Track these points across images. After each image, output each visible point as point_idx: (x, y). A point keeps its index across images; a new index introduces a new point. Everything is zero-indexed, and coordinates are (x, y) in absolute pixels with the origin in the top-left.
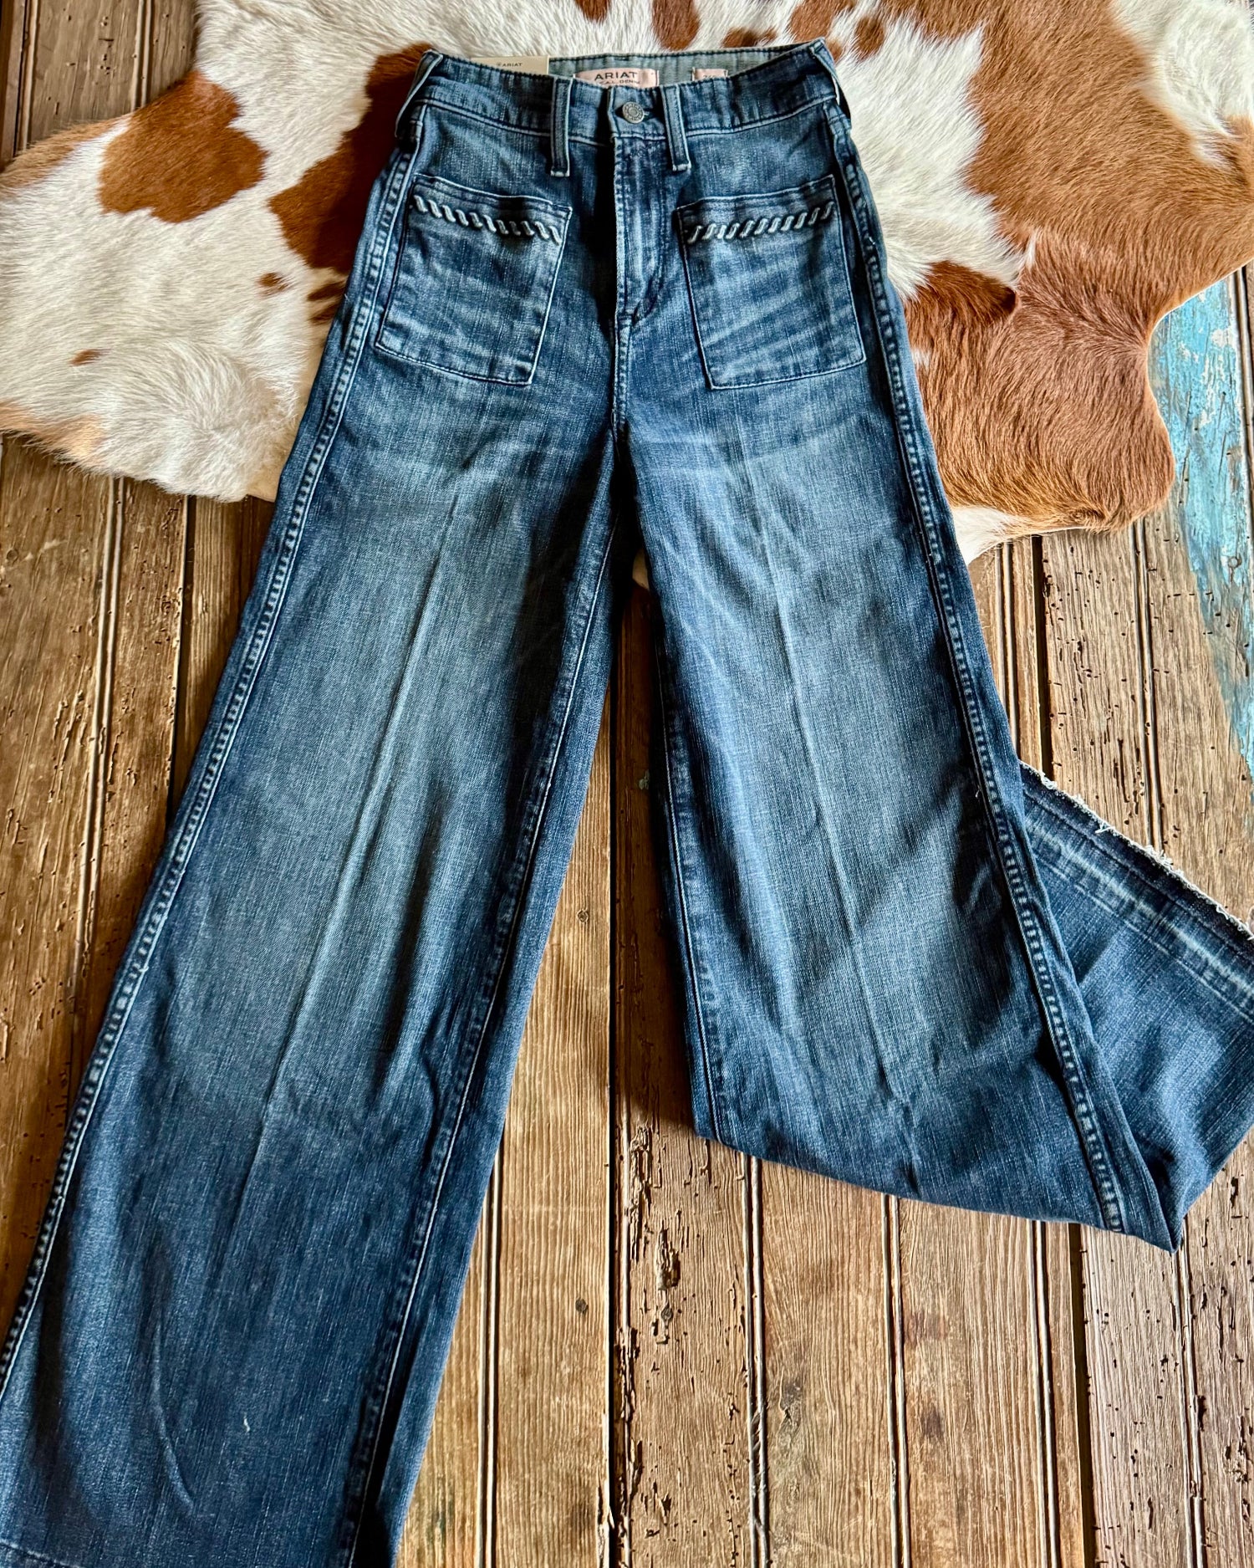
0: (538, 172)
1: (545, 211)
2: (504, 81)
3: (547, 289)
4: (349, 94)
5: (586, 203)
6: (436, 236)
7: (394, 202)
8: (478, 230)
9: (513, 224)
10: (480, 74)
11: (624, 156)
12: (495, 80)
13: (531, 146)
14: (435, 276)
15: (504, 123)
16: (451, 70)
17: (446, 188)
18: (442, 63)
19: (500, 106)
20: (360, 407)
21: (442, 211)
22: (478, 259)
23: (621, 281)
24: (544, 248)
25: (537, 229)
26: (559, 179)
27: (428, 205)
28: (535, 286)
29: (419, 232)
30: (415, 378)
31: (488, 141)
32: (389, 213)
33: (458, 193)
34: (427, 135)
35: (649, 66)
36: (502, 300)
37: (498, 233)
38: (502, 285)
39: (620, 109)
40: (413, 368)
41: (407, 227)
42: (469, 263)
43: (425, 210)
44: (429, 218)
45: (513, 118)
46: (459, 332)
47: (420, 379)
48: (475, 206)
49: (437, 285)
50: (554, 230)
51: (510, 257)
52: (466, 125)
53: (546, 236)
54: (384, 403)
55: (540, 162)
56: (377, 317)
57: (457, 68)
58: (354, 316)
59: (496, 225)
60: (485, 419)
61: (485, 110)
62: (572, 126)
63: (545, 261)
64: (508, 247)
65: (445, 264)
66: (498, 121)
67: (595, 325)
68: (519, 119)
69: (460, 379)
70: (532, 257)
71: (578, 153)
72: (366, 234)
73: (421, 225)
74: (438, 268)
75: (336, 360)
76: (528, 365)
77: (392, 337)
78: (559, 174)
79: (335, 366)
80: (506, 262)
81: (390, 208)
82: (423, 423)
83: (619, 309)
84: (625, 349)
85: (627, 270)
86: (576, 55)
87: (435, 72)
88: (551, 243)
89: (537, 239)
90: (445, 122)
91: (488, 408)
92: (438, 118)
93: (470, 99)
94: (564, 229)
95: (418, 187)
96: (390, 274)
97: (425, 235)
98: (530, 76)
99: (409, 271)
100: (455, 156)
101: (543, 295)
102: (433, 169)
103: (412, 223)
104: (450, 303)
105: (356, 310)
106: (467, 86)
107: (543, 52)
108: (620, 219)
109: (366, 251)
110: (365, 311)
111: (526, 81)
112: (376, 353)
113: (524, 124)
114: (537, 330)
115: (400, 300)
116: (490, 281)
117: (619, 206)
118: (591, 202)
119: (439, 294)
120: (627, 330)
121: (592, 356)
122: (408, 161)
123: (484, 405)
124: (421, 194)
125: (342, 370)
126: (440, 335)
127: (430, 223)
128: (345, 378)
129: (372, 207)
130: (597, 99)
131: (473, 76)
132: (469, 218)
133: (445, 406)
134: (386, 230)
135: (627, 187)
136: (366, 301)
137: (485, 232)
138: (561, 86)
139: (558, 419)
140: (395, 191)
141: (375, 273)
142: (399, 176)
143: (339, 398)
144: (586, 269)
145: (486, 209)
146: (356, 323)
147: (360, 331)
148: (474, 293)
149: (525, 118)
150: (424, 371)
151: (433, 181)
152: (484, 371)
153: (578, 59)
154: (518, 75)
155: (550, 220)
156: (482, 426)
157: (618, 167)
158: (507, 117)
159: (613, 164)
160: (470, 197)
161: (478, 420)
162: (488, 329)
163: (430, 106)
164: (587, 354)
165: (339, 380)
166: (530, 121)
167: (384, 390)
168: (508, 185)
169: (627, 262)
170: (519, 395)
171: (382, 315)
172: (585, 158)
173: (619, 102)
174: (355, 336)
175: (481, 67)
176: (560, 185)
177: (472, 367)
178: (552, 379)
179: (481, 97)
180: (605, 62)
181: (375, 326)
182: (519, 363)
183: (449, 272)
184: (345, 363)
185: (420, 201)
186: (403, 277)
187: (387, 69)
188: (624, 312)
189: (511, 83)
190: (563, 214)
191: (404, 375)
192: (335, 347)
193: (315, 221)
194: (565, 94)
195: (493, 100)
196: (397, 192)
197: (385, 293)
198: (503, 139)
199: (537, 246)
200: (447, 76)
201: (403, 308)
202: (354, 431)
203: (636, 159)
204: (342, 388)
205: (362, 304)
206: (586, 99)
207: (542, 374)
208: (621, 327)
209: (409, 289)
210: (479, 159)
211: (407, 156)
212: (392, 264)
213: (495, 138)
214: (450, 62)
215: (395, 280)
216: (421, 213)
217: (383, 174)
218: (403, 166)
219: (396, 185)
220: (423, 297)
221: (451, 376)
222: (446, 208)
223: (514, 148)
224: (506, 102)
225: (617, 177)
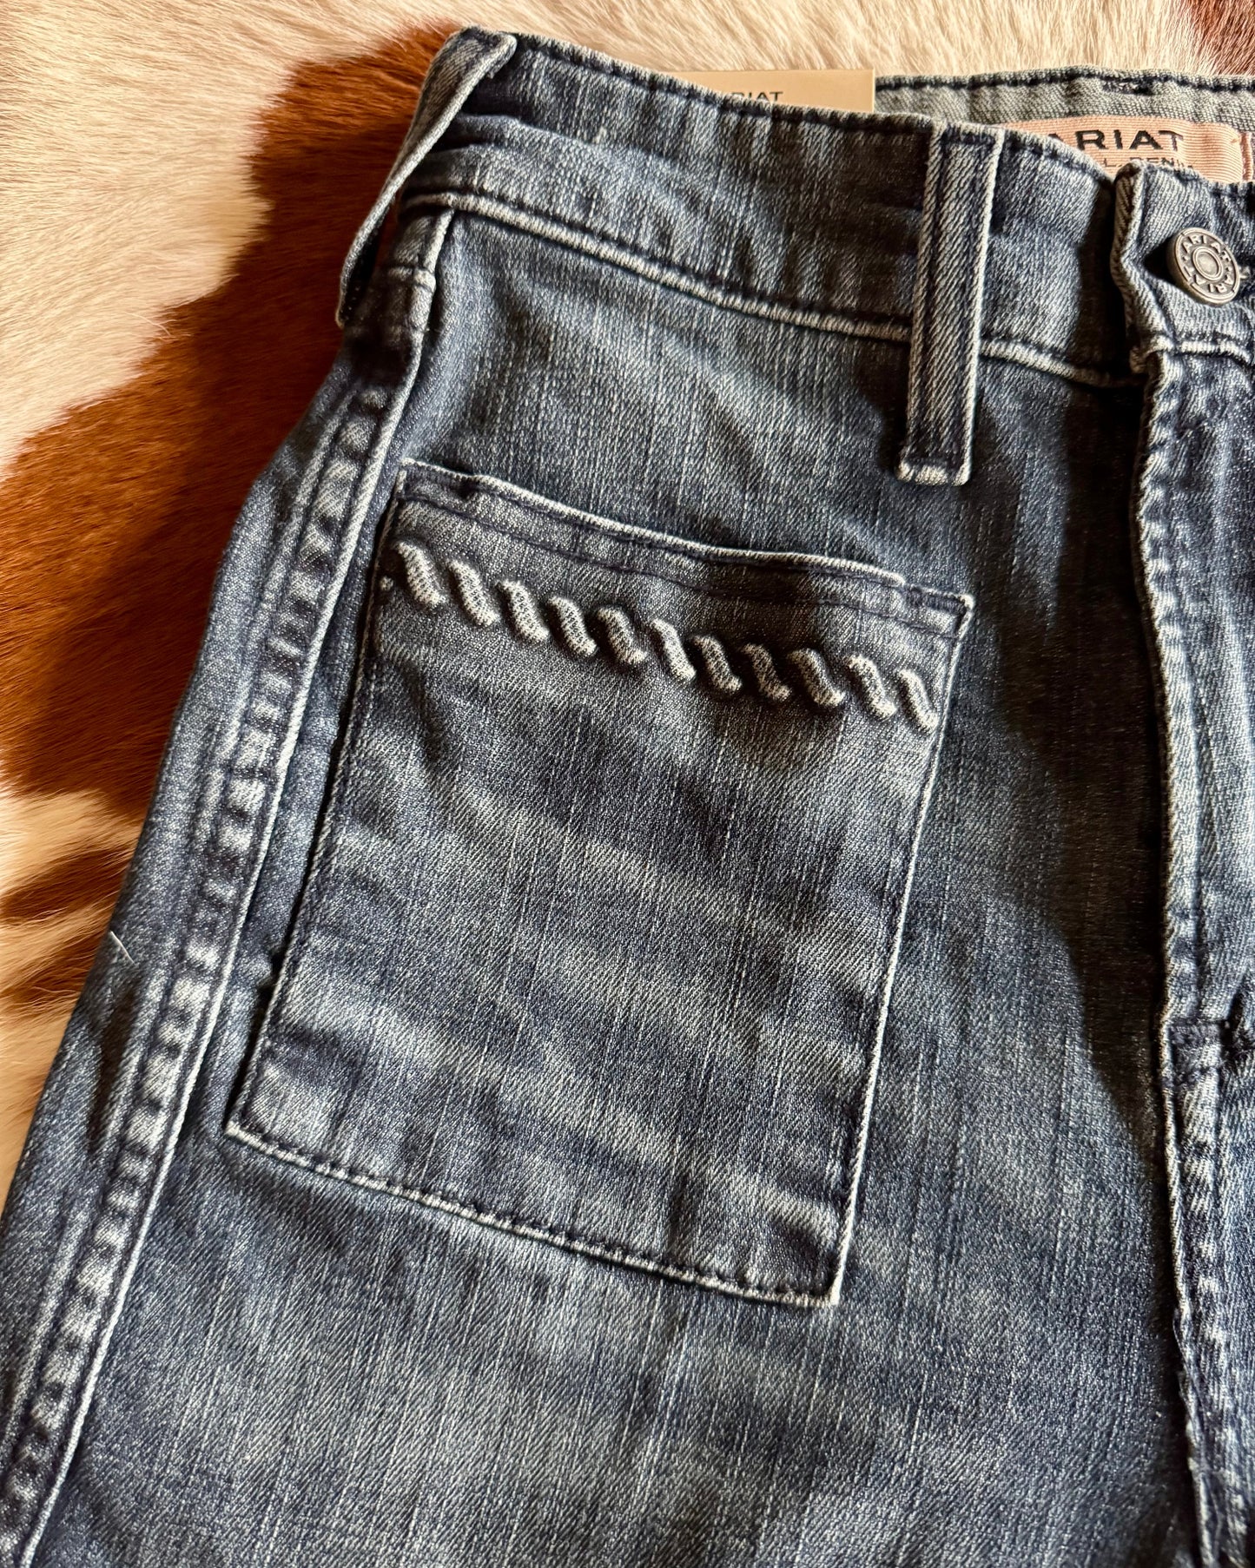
0: (851, 464)
1: (884, 615)
2: (735, 140)
3: (885, 897)
4: (194, 183)
5: (1027, 580)
6: (475, 692)
7: (322, 566)
8: (632, 673)
9: (760, 654)
10: (648, 112)
11: (1182, 422)
12: (703, 135)
13: (823, 369)
14: (471, 831)
15: (731, 288)
16: (542, 91)
17: (516, 517)
18: (513, 67)
19: (720, 226)
20: (154, 1397)
21: (503, 601)
22: (629, 778)
23: (1182, 891)
24: (879, 752)
25: (855, 684)
26: (928, 490)
27: (452, 583)
28: (837, 891)
29: (414, 681)
30: (381, 1259)
31: (671, 347)
32: (301, 607)
33: (561, 536)
34: (452, 319)
35: (1221, 116)
36: (710, 931)
37: (704, 680)
38: (713, 873)
39: (1167, 245)
40: (372, 1222)
41: (369, 657)
42: (593, 789)
43: (436, 597)
44: (454, 628)
45: (767, 269)
46: (554, 1058)
47: (397, 1265)
48: (619, 585)
49: (475, 869)
50: (912, 679)
51: (750, 779)
52: (592, 290)
53: (886, 706)
54: (252, 1372)
55: (858, 428)
56: (242, 1002)
57: (565, 89)
58: (144, 1022)
59: (695, 655)
60: (651, 1449)
61: (664, 237)
62: (994, 305)
63: (879, 796)
64: (744, 739)
65: (506, 789)
66: (712, 280)
67: (1077, 1056)
68: (789, 274)
69: (556, 1261)
70: (834, 782)
71: (1006, 407)
72: (206, 691)
73: (422, 654)
74: (483, 804)
75: (66, 1202)
76: (822, 1219)
77: (294, 1092)
78: (934, 475)
79: (61, 1225)
80: (733, 797)
81: (305, 587)
82: (405, 1455)
83: (1177, 1006)
84: (1204, 1169)
85: (1206, 851)
86: (966, 74)
87: (489, 99)
88: (902, 730)
89: (854, 719)
90: (520, 278)
91: (667, 1399)
92: (493, 262)
93: (612, 196)
94: (945, 674)
95: (414, 512)
96: (301, 831)
97: (436, 692)
98: (833, 121)
99: (374, 816)
100: (551, 404)
101: (871, 924)
102: (468, 444)
103: (390, 643)
104: (523, 938)
105: (154, 993)
106: (598, 152)
107: (848, 58)
108: (1172, 656)
109: (205, 758)
110: (191, 993)
111: (818, 145)
112: (227, 1161)
113: (805, 292)
114: (850, 1062)
115: (336, 930)
116: (672, 859)
117: (1162, 603)
118: (1045, 578)
119: (483, 901)
120: (1208, 1088)
121: (1073, 1188)
122: (379, 416)
123: (648, 1386)
124: (421, 538)
125: (87, 1245)
126: (482, 1069)
127: (459, 647)
128: (98, 1278)
129: (236, 584)
130: (1081, 211)
131: (623, 117)
132: (597, 628)
133: (495, 1389)
134: (290, 668)
135: (1183, 530)
136: (196, 952)
137: (657, 681)
138: (963, 157)
139: (962, 1494)
140: (327, 525)
141: (238, 839)
142: (343, 469)
143: (65, 1372)
144: (1030, 828)
145: (658, 596)
146: (154, 1043)
147: (166, 1079)
148: (613, 898)
149: (810, 270)
150: (415, 1232)
151: (467, 490)
152: (649, 1235)
153: (975, 84)
154: (791, 119)
155: (902, 644)
156: (645, 1482)
157: (1158, 461)
158: (744, 263)
159: (1139, 449)
160: (602, 549)
161: (624, 1452)
162: (662, 1047)
163: (463, 215)
164: (1053, 1178)
165: (71, 1286)
166: (829, 281)
167: (255, 1310)
168: (738, 506)
169: (1206, 823)
170: (792, 1347)
171: (264, 992)
172: (1030, 421)
173: (1161, 225)
174: (144, 1101)
175: (653, 85)
176: (931, 516)
177: (603, 1211)
178: (919, 1280)
179: (652, 189)
180: (1072, 94)
181: (234, 1044)
182: (787, 1204)
183: (521, 820)
184: (102, 1206)
185: (420, 564)
186: (352, 840)
187: (327, 102)
188: (1197, 1015)
189: (758, 148)
190: (944, 620)
191: (335, 1244)
192: (65, 1147)
193: (46, 618)
194: (976, 187)
195: (693, 203)
196: (335, 528)
197: (279, 906)
198: (727, 342)
199: (853, 740)
200: (528, 113)
201: (350, 962)
202: (123, 1502)
203: (1222, 433)
204: (82, 1326)
205: (182, 965)
206: (1047, 206)
207: (881, 1257)
208: (1186, 1078)
209: (373, 889)
210: (642, 413)
211: (376, 396)
212: (312, 792)
213: (698, 340)
214: (540, 61)
215: (319, 853)
216: (421, 607)
217: (285, 460)
218: (357, 435)
219: (332, 505)
220: (420, 914)
221: (520, 1252)
222: (516, 588)
223: (763, 372)
224: (744, 212)
225: (1153, 494)
